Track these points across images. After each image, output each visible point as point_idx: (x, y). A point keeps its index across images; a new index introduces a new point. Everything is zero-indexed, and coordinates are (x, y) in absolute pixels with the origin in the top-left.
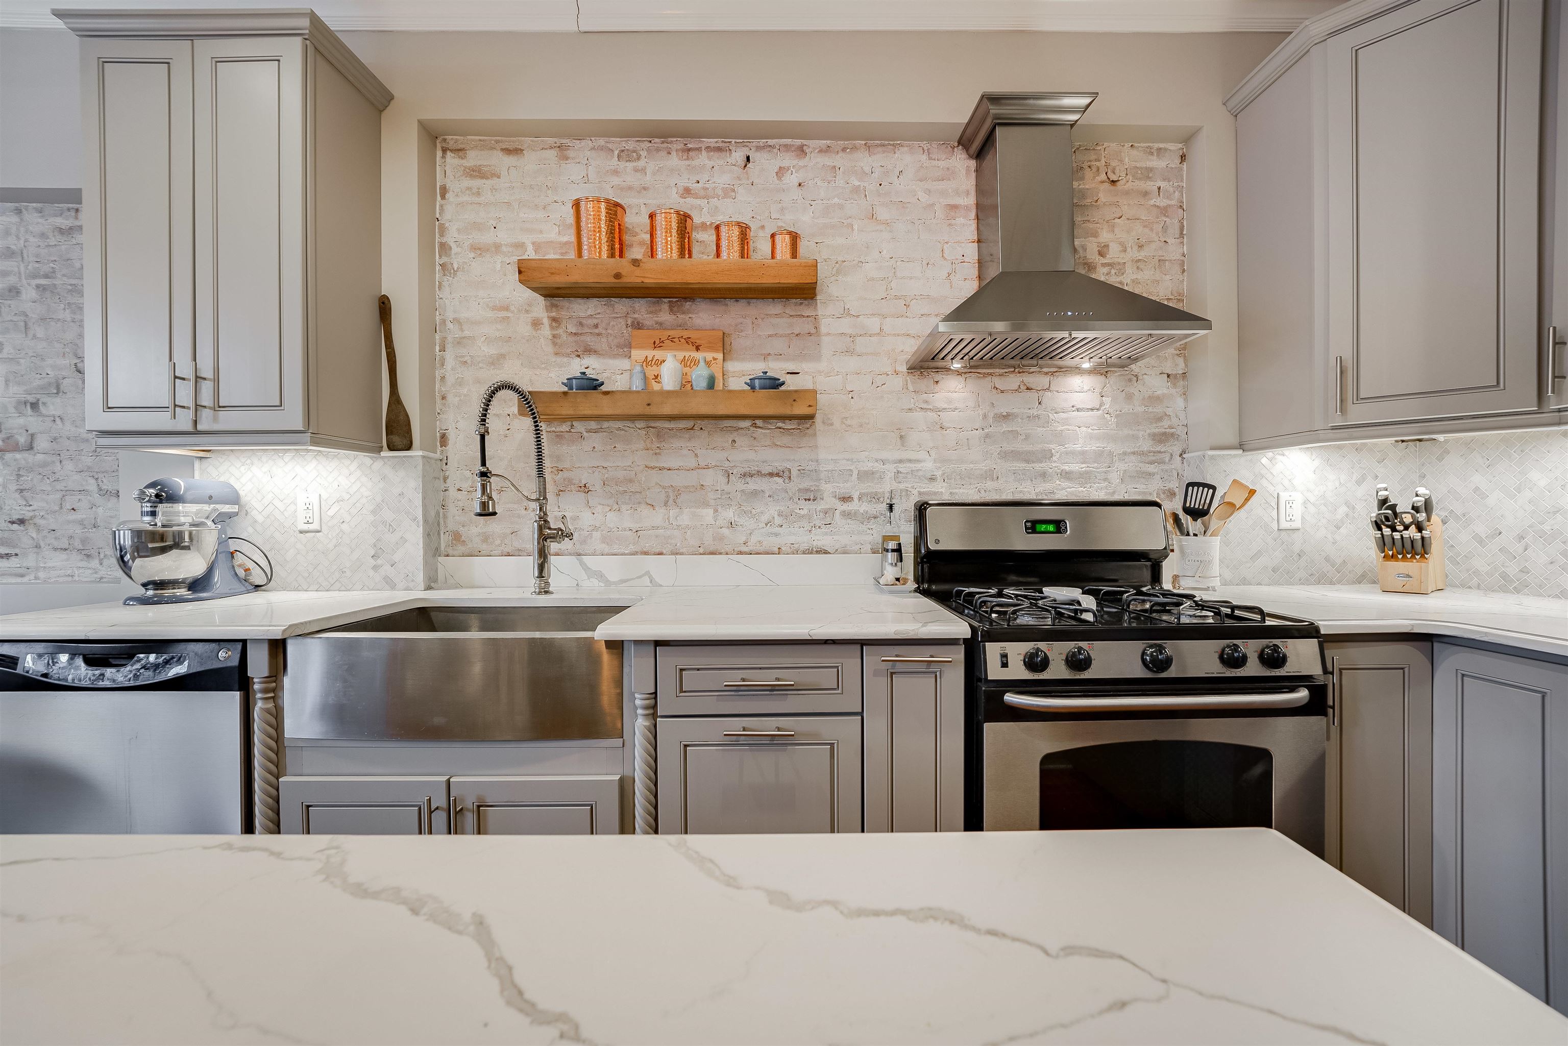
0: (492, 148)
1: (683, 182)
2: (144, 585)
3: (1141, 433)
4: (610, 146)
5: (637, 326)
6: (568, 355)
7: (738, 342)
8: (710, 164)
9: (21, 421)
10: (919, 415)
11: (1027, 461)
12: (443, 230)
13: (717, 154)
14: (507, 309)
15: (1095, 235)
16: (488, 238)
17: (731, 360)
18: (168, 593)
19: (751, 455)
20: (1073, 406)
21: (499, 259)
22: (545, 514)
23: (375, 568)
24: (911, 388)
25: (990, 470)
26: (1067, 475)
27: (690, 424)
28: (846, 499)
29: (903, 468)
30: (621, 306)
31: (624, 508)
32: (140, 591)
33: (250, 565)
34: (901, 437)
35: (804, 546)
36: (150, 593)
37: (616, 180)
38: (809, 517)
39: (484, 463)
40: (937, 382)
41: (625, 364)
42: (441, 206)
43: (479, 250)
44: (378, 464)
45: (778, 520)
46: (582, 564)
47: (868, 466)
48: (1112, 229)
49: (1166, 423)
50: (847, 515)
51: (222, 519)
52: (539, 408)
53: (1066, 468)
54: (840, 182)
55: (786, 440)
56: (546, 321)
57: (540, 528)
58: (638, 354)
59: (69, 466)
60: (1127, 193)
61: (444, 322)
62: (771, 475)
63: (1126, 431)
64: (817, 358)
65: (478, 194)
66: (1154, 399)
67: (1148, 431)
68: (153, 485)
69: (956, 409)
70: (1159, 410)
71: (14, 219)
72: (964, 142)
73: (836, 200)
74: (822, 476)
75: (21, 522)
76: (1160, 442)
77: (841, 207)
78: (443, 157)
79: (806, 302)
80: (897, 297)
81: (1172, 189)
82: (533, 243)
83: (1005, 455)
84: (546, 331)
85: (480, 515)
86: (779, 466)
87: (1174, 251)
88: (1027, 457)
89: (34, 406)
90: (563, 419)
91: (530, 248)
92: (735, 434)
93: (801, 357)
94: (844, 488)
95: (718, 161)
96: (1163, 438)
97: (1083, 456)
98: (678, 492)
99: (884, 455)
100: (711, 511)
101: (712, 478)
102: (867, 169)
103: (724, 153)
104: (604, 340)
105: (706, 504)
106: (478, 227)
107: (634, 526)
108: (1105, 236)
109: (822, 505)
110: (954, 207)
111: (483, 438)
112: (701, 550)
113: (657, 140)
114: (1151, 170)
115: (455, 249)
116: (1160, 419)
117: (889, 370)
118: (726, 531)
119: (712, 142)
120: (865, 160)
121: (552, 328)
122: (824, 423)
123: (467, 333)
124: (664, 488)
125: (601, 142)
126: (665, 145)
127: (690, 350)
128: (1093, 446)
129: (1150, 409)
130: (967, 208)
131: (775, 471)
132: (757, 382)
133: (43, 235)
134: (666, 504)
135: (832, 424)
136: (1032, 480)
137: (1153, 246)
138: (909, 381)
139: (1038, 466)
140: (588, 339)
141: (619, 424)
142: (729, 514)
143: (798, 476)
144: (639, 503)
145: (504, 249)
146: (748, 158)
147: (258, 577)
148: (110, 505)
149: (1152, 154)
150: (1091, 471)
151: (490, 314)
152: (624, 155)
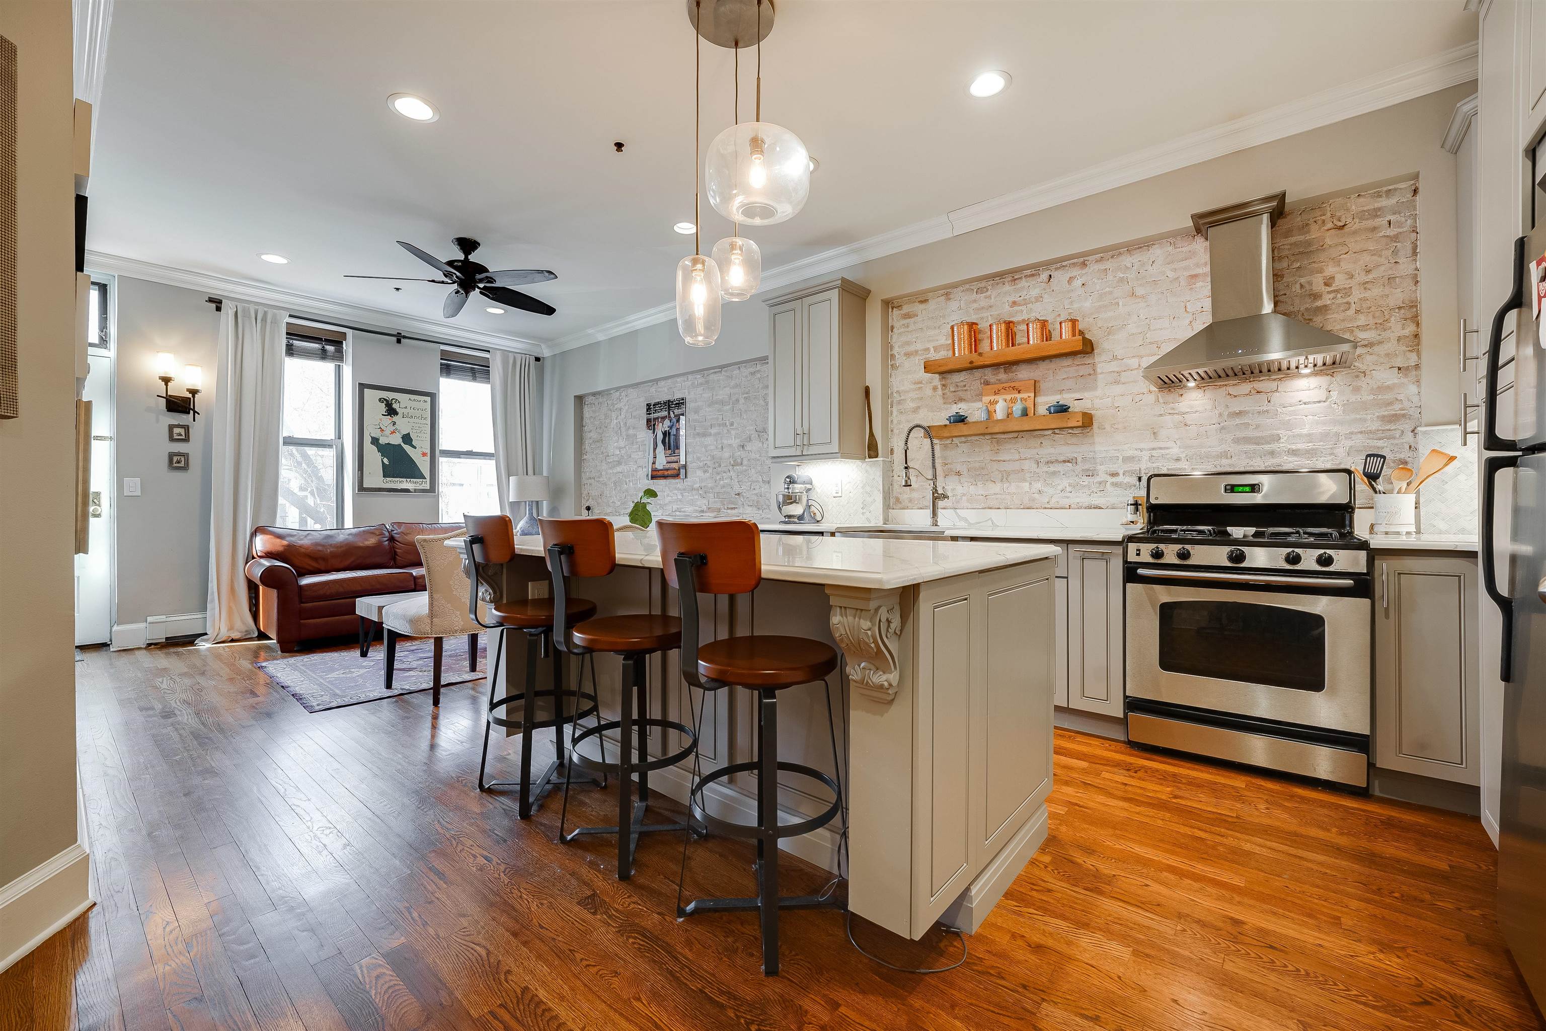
0: (914, 302)
1: (1011, 299)
2: (785, 517)
3: (1369, 417)
4: (972, 287)
5: (987, 383)
6: (950, 403)
7: (1043, 386)
8: (1027, 285)
9: (739, 453)
10: (1168, 417)
11: (1258, 444)
12: (892, 348)
13: (1031, 278)
14: (921, 383)
15: (1321, 271)
16: (912, 348)
17: (1040, 396)
18: (792, 520)
19: (1052, 450)
20: (1300, 401)
21: (917, 358)
22: (936, 486)
23: (863, 513)
24: (1161, 401)
25: (1225, 452)
27: (1015, 435)
28: (1114, 475)
29: (1154, 453)
30: (978, 373)
31: (979, 483)
32: (783, 519)
33: (816, 511)
34: (1154, 433)
35: (1086, 504)
36: (787, 520)
37: (975, 305)
38: (1089, 487)
39: (906, 463)
40: (1182, 395)
41: (979, 405)
42: (891, 336)
43: (908, 355)
44: (865, 465)
45: (1068, 489)
46: (957, 513)
47: (1130, 453)
48: (1338, 263)
49: (1397, 406)
50: (1115, 485)
51: (808, 490)
52: (933, 434)
53: (1294, 447)
54: (1110, 277)
55: (1074, 440)
56: (939, 387)
57: (933, 494)
58: (986, 399)
59: (753, 471)
60: (1355, 233)
61: (892, 393)
62: (1064, 461)
63: (1353, 416)
64: (1095, 388)
65: (908, 327)
66: (1382, 389)
67: (1377, 414)
68: (788, 477)
69: (1196, 411)
70: (1388, 396)
71: (738, 372)
72: (1201, 233)
73: (1107, 289)
74: (1098, 461)
75: (739, 494)
76: (1390, 422)
77: (1111, 293)
78: (892, 311)
79: (1088, 355)
80: (1151, 343)
81: (1403, 219)
82: (933, 347)
83: (1237, 441)
84: (940, 392)
85: (905, 486)
86: (1070, 456)
87: (1405, 267)
88: (1257, 441)
89: (743, 447)
90: (948, 438)
91: (932, 350)
92: (1042, 439)
93: (1085, 389)
94: (1113, 468)
95: (1032, 282)
96: (1394, 418)
97: (1310, 437)
98: (1008, 474)
99: (1142, 446)
100: (1027, 484)
101: (1028, 465)
102: (1129, 265)
103: (1035, 277)
104: (969, 393)
105: (1025, 480)
106: (908, 343)
107: (984, 493)
108: (1330, 270)
109: (1098, 479)
110: (1195, 276)
111: (906, 451)
112: (1022, 507)
113: (997, 278)
114: (1379, 209)
115: (897, 356)
116: (1390, 404)
117: (1145, 391)
118: (1036, 496)
119: (1028, 272)
120: (1127, 260)
121: (942, 390)
122: (1099, 428)
123: (903, 397)
124: (1001, 472)
125: (967, 286)
126: (1002, 280)
127: (1015, 394)
128: (1320, 429)
129: (1380, 397)
130: (1205, 274)
131: (1067, 459)
132: (1052, 408)
134: (1002, 481)
135: (1105, 429)
136: (1261, 457)
137: (1382, 268)
138: (1160, 396)
139: (1267, 447)
140: (960, 393)
141: (977, 438)
142: (1038, 485)
143: (1082, 462)
144: (987, 480)
145: (920, 352)
146: (1050, 276)
147: (819, 518)
148: (766, 487)
149: (1381, 196)
150: (1317, 448)
151: (913, 387)
152: (979, 291)
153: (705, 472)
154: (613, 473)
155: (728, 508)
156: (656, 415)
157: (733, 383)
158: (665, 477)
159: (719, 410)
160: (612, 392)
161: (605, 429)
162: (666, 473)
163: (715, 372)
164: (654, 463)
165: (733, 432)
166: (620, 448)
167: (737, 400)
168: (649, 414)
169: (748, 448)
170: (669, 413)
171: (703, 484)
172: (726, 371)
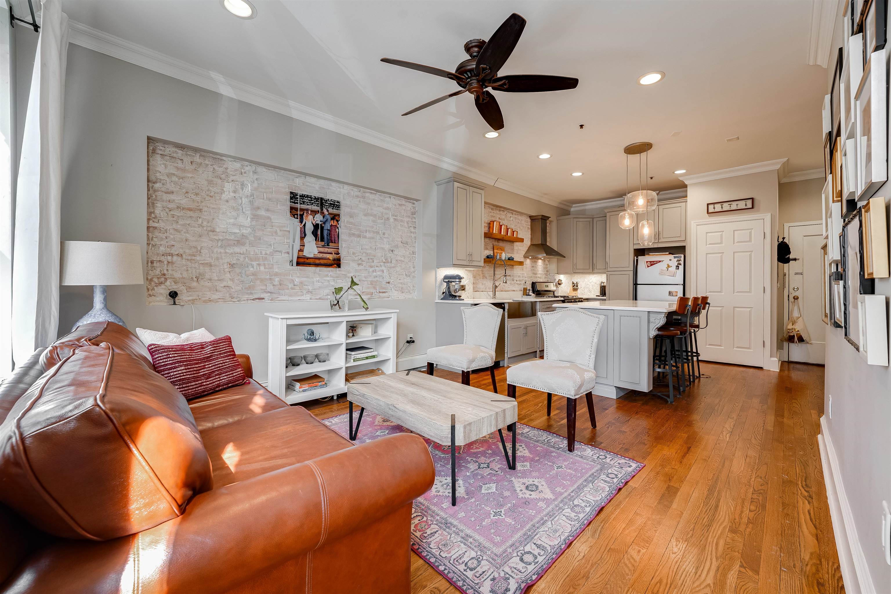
1: (499, 217)
5: (493, 244)
6: (485, 250)
7: (507, 250)
9: (390, 255)
11: (536, 275)
19: (506, 272)
20: (539, 266)
26: (539, 277)
28: (517, 281)
30: (491, 240)
34: (523, 270)
35: (512, 290)
37: (491, 214)
40: (527, 259)
41: (491, 252)
47: (519, 275)
50: (517, 284)
55: (511, 269)
58: (495, 251)
62: (509, 276)
64: (515, 254)
69: (529, 265)
71: (389, 199)
72: (530, 217)
73: (516, 224)
75: (389, 283)
83: (533, 274)
89: (392, 251)
92: (505, 268)
93: (512, 253)
94: (517, 279)
100: (501, 283)
113: (496, 207)
118: (503, 287)
119: (503, 209)
120: (519, 217)
125: (489, 206)
127: (501, 251)
130: (530, 230)
133: (395, 205)
140: (487, 246)
141: (491, 265)
143: (512, 276)
146: (507, 214)
152: (492, 209)
153: (359, 264)
154: (226, 253)
155: (380, 292)
156: (304, 206)
157: (385, 205)
158: (317, 265)
159: (374, 221)
160: (224, 158)
161: (207, 198)
162: (317, 262)
163: (371, 193)
164: (301, 250)
165: (385, 240)
166: (240, 226)
167: (388, 219)
168: (295, 203)
169: (395, 253)
170: (322, 210)
171: (357, 274)
172: (380, 195)
